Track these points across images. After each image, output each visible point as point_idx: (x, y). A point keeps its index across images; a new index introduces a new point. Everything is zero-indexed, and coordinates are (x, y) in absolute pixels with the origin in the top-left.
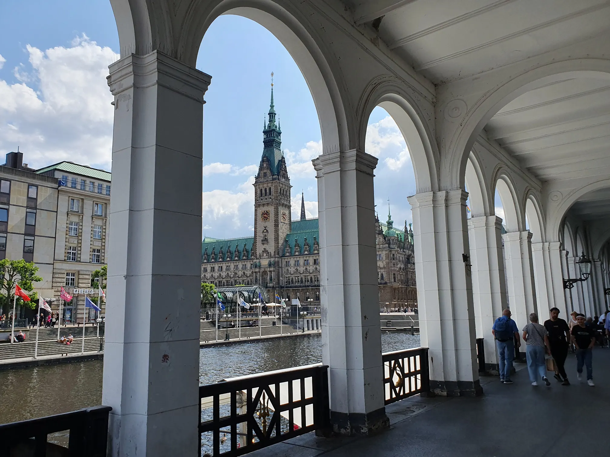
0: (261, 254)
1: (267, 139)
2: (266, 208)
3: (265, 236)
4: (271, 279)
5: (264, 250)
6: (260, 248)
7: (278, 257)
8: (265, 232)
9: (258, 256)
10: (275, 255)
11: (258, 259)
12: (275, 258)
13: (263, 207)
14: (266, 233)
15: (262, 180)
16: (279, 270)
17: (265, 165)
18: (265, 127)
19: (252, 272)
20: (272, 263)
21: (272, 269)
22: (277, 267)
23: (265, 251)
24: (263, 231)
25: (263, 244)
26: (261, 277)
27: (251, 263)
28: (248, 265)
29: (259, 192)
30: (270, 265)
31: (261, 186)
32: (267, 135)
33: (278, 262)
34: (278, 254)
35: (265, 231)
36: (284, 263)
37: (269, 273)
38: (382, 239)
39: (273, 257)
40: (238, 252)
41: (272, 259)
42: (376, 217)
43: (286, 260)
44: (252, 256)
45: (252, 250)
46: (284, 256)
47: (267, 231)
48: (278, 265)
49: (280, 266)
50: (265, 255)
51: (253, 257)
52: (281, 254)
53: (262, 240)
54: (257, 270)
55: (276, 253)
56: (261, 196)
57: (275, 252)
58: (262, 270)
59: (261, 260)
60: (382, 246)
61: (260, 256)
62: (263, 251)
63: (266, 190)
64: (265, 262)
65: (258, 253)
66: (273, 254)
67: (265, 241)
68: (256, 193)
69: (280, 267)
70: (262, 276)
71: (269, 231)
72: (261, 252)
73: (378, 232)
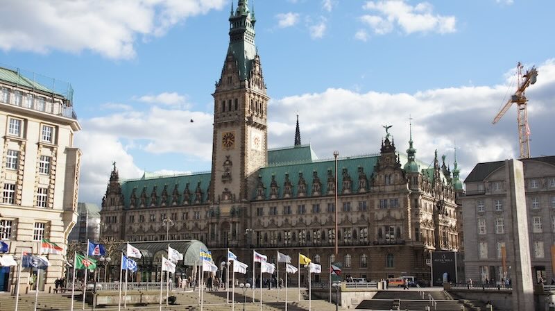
0: (221, 197)
2: (228, 130)
3: (228, 170)
4: (234, 234)
5: (224, 191)
6: (219, 189)
7: (245, 202)
9: (216, 199)
10: (240, 198)
11: (216, 204)
12: (241, 202)
13: (226, 127)
14: (228, 166)
15: (225, 88)
16: (246, 221)
17: (230, 67)
19: (208, 224)
20: (237, 210)
21: (236, 219)
22: (243, 217)
23: (227, 192)
24: (225, 163)
25: (224, 182)
26: (219, 232)
27: (207, 209)
28: (203, 213)
29: (220, 105)
30: (233, 213)
31: (223, 97)
32: (235, 23)
33: (245, 209)
34: (246, 197)
35: (227, 163)
36: (254, 211)
37: (231, 225)
38: (399, 177)
39: (238, 202)
40: (189, 194)
41: (237, 205)
42: (391, 144)
43: (258, 206)
44: (208, 199)
45: (208, 191)
46: (254, 200)
47: (231, 163)
48: (246, 214)
49: (249, 214)
50: (226, 198)
51: (209, 201)
52: (250, 198)
53: (223, 177)
54: (215, 220)
55: (243, 196)
56: (224, 111)
57: (240, 194)
58: (221, 221)
59: (221, 206)
60: (399, 186)
61: (219, 199)
63: (230, 102)
64: (226, 209)
65: (216, 196)
66: (237, 197)
67: (227, 178)
68: (216, 107)
69: (249, 217)
70: (222, 229)
71: (233, 162)
72: (221, 194)
73: (393, 166)
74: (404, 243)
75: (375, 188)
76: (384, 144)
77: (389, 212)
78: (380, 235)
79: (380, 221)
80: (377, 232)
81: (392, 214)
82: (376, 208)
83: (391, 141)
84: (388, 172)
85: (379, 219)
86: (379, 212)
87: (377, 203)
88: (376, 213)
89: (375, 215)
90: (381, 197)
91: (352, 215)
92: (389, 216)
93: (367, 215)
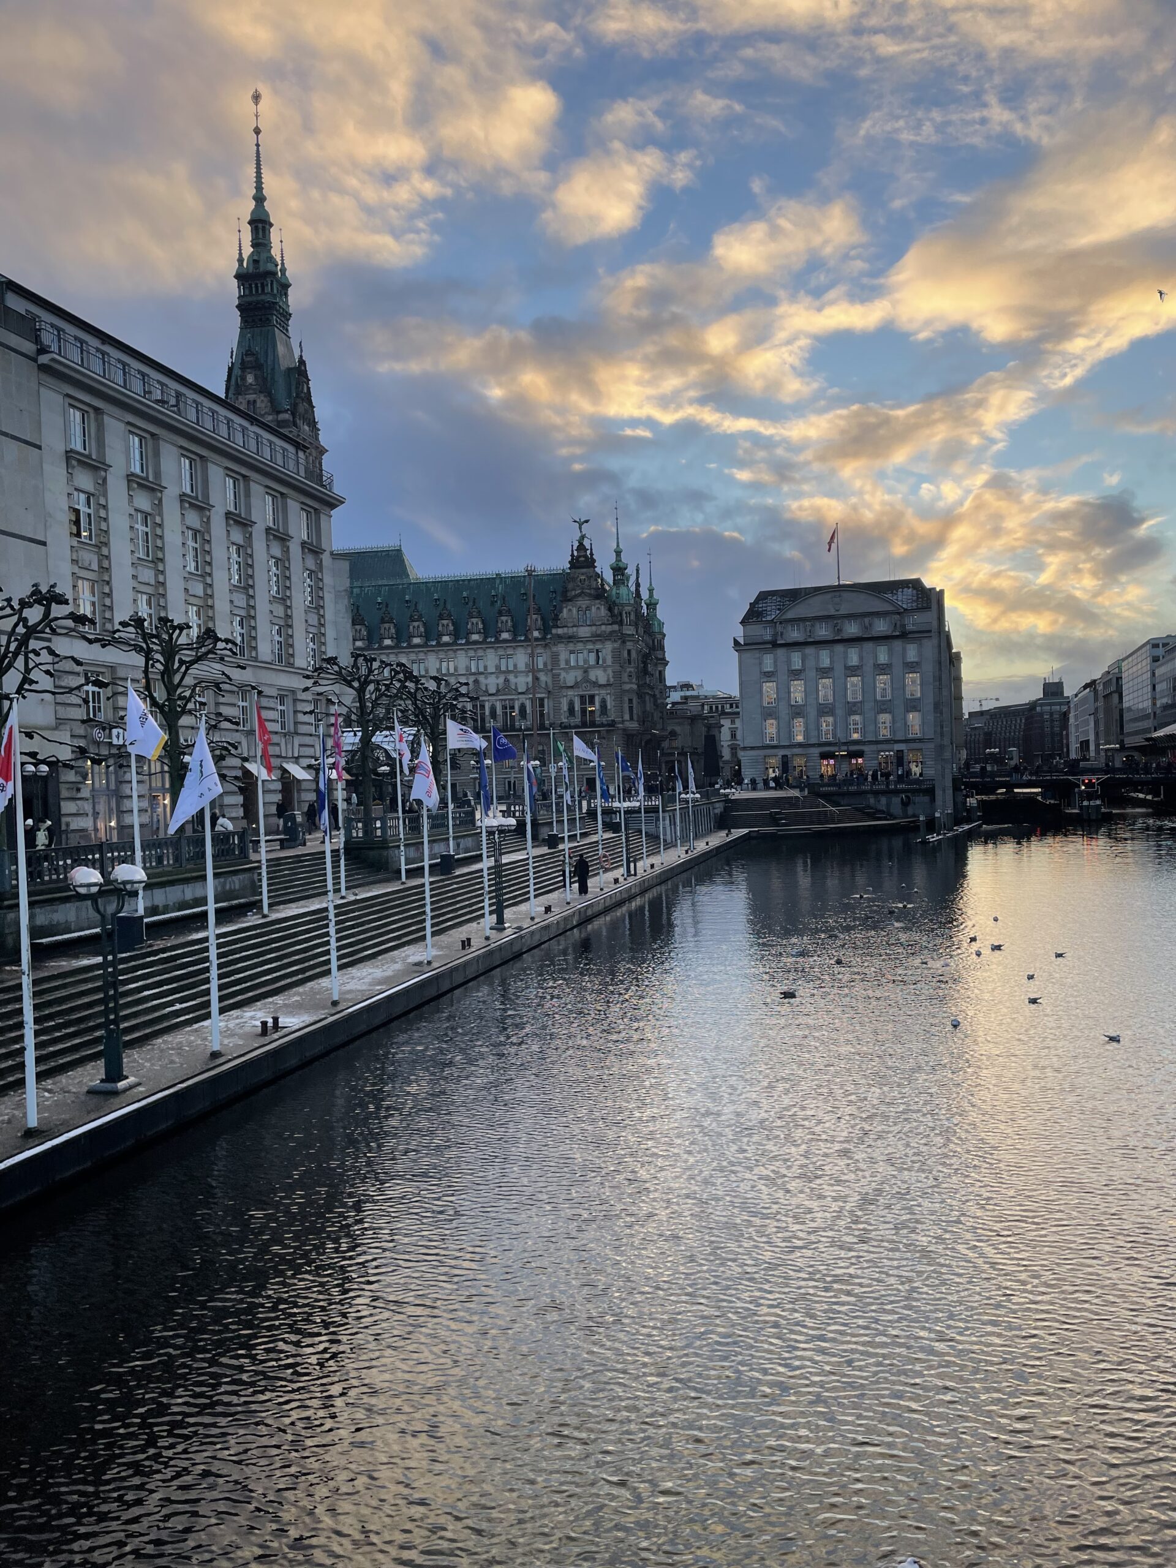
1: (249, 299)
18: (240, 260)
32: (250, 285)
38: (603, 611)
42: (588, 552)
60: (603, 627)
73: (592, 592)
74: (612, 724)
75: (560, 631)
76: (575, 553)
77: (586, 672)
78: (571, 711)
79: (572, 687)
80: (565, 707)
81: (592, 676)
82: (563, 665)
83: (588, 547)
84: (583, 603)
85: (569, 684)
86: (567, 673)
87: (563, 657)
88: (563, 674)
89: (562, 677)
90: (571, 647)
91: (516, 677)
92: (586, 680)
93: (543, 677)
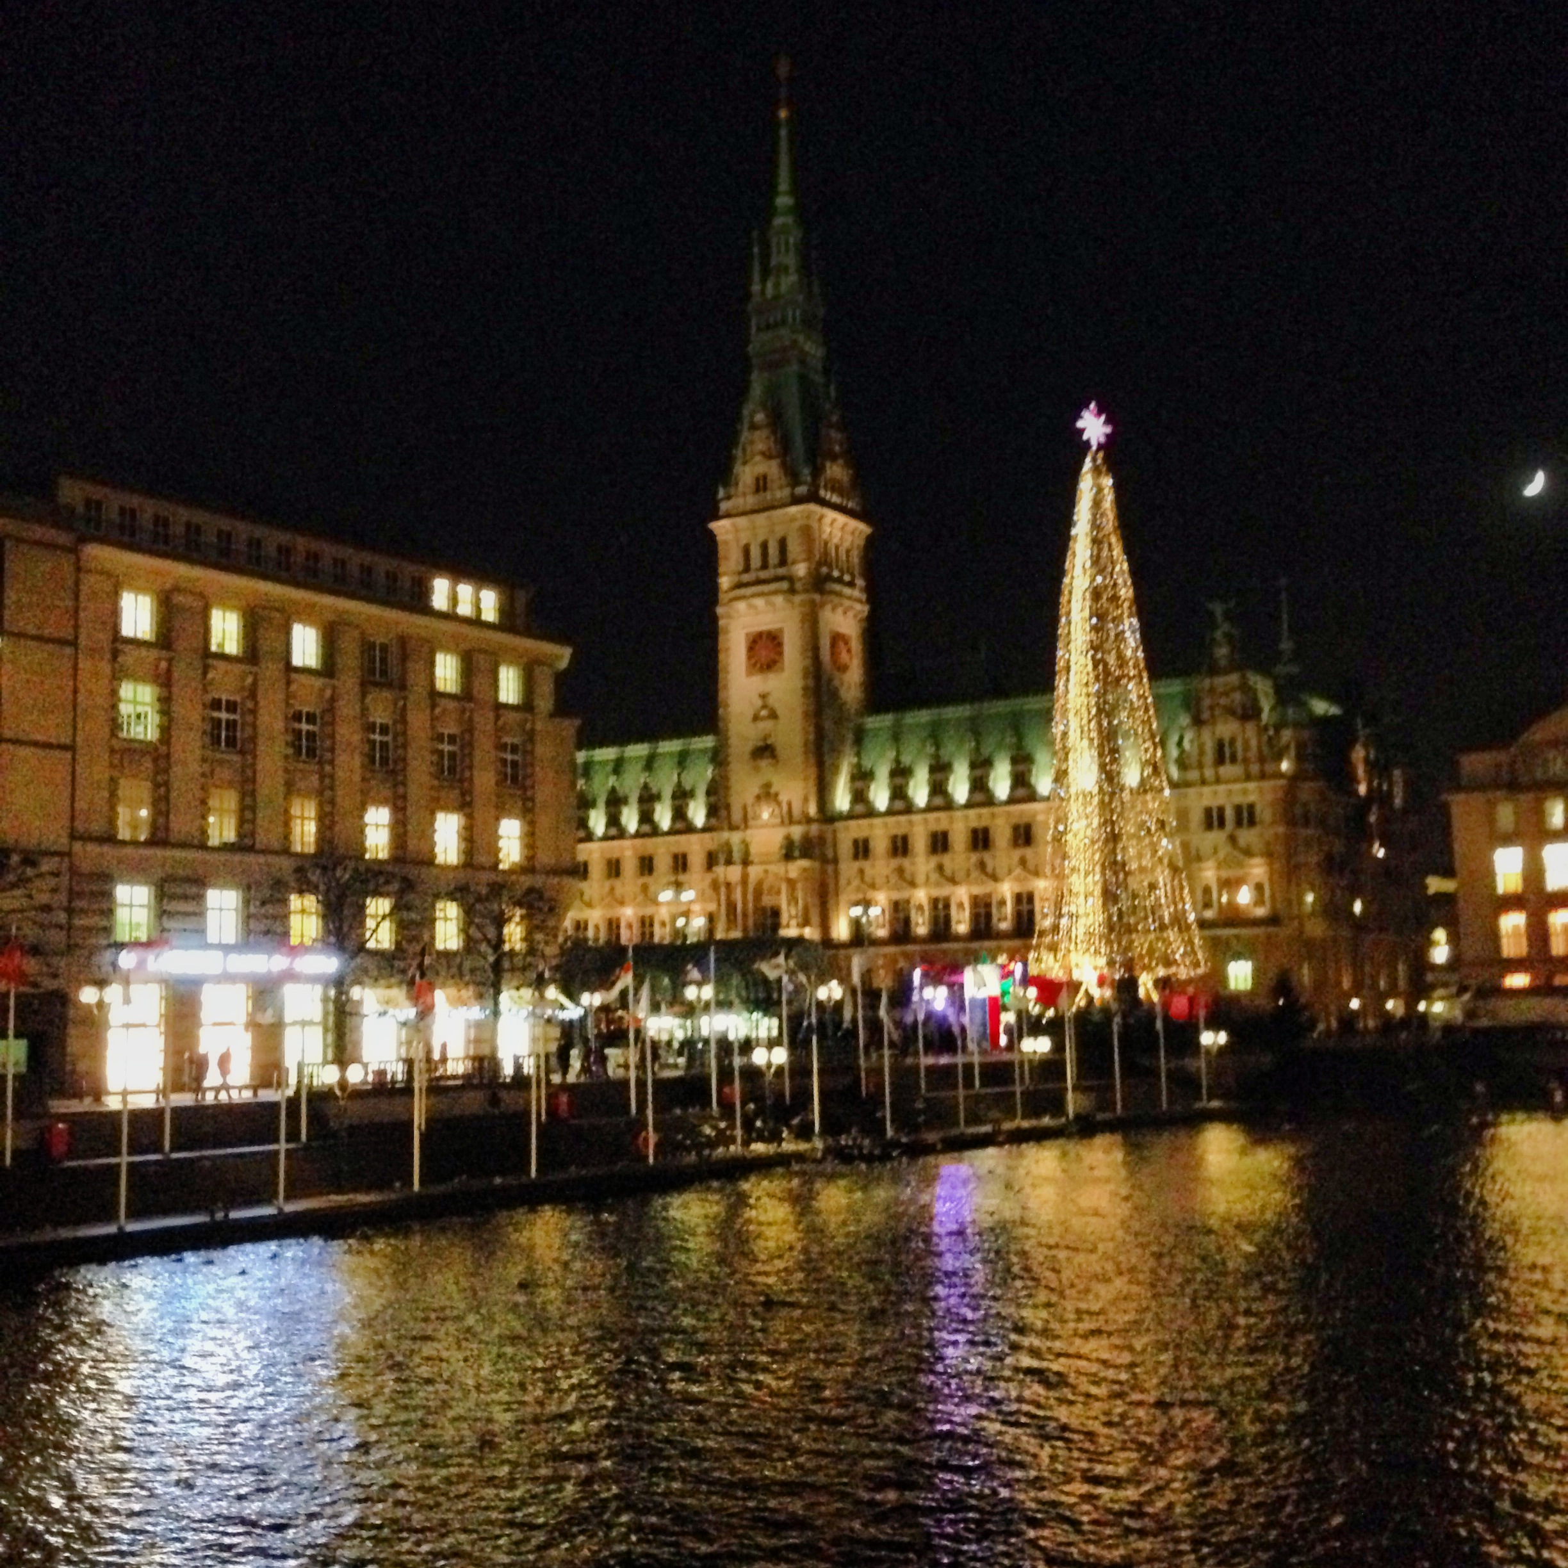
0: (751, 808)
2: (763, 623)
3: (766, 733)
4: (792, 912)
5: (760, 790)
6: (743, 786)
7: (819, 822)
8: (763, 719)
9: (737, 816)
10: (807, 811)
11: (738, 829)
12: (810, 823)
13: (756, 615)
14: (766, 726)
15: (747, 506)
16: (823, 872)
17: (759, 444)
19: (716, 885)
20: (798, 843)
21: (796, 870)
22: (817, 862)
23: (766, 795)
24: (757, 716)
25: (757, 769)
26: (752, 904)
27: (710, 844)
28: (700, 854)
29: (735, 555)
30: (789, 852)
33: (822, 839)
34: (821, 809)
35: (764, 713)
36: (846, 846)
39: (799, 823)
41: (797, 832)
44: (707, 817)
45: (708, 793)
46: (843, 816)
47: (773, 715)
49: (830, 853)
50: (765, 811)
51: (714, 821)
52: (830, 810)
53: (754, 754)
54: (736, 874)
57: (805, 800)
58: (756, 873)
59: (750, 833)
61: (745, 815)
62: (758, 798)
63: (764, 546)
64: (766, 841)
65: (736, 809)
66: (798, 808)
67: (765, 754)
69: (830, 861)
71: (779, 712)
72: (749, 799)
73: (1240, 711)
74: (1275, 921)
75: (1189, 775)
77: (1230, 838)
78: (1207, 900)
81: (1242, 844)
82: (1194, 828)
84: (1227, 728)
86: (1202, 841)
87: (1196, 815)
89: (1193, 847)
90: (1208, 799)
92: (1231, 851)
